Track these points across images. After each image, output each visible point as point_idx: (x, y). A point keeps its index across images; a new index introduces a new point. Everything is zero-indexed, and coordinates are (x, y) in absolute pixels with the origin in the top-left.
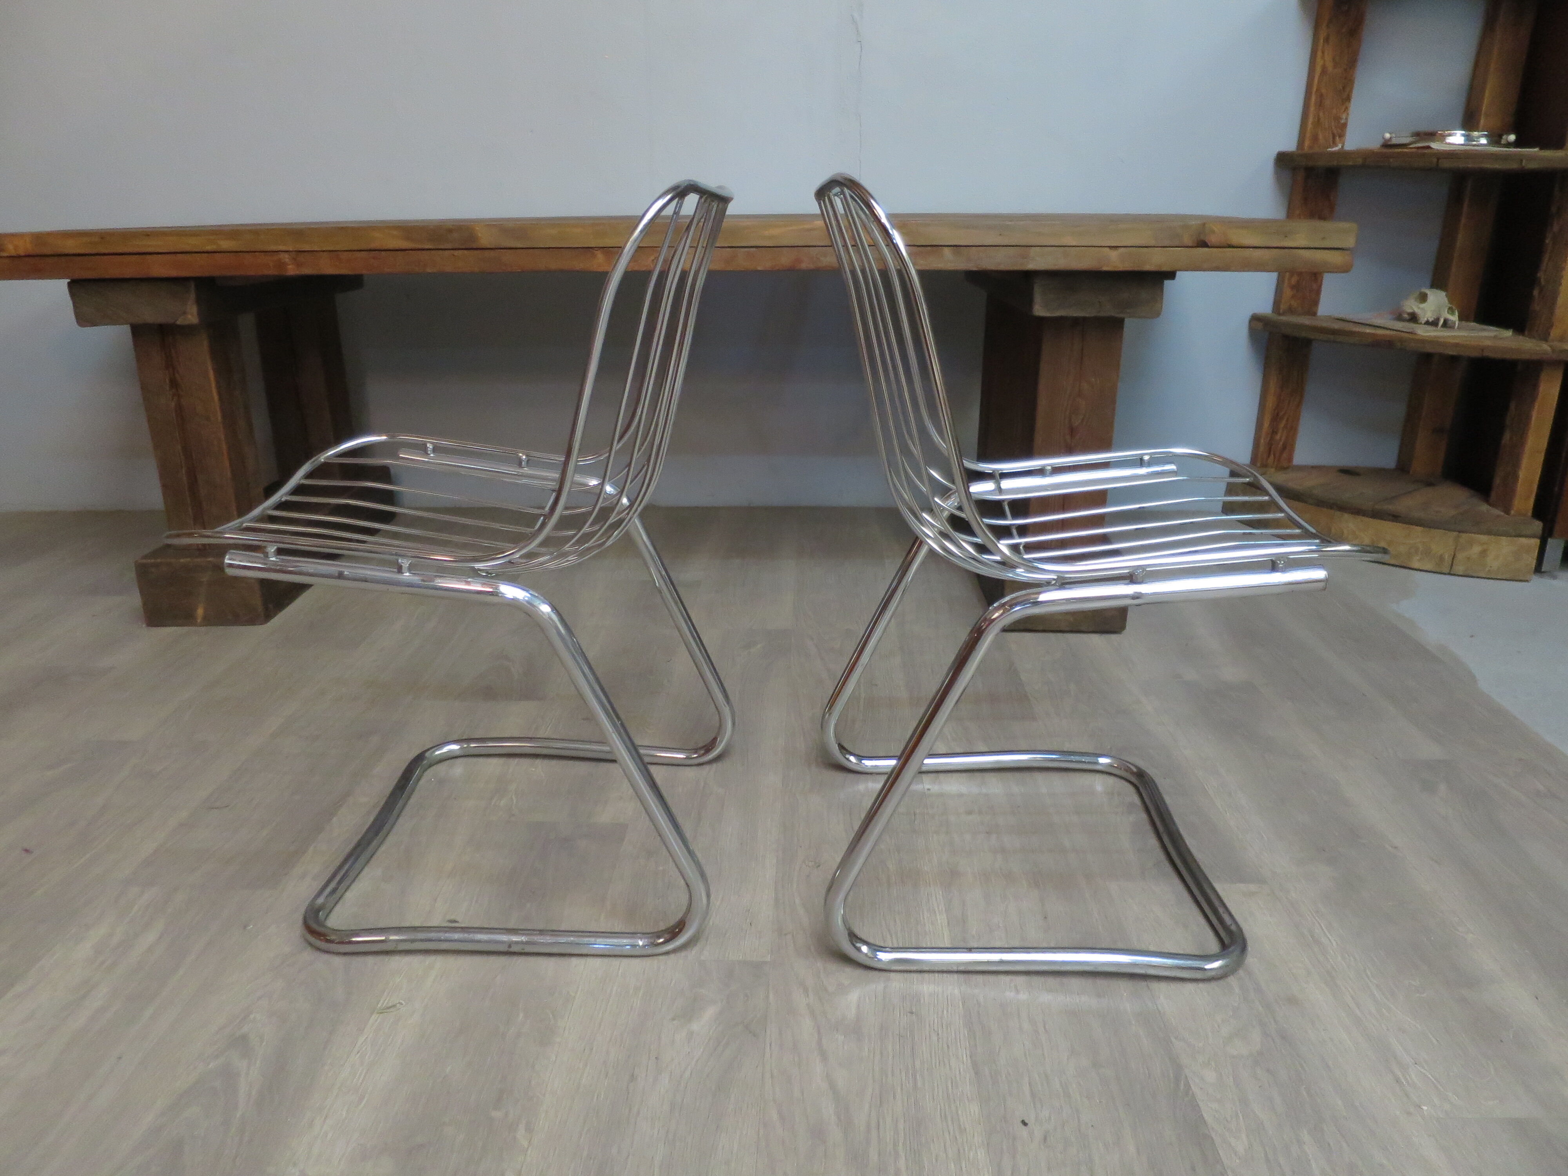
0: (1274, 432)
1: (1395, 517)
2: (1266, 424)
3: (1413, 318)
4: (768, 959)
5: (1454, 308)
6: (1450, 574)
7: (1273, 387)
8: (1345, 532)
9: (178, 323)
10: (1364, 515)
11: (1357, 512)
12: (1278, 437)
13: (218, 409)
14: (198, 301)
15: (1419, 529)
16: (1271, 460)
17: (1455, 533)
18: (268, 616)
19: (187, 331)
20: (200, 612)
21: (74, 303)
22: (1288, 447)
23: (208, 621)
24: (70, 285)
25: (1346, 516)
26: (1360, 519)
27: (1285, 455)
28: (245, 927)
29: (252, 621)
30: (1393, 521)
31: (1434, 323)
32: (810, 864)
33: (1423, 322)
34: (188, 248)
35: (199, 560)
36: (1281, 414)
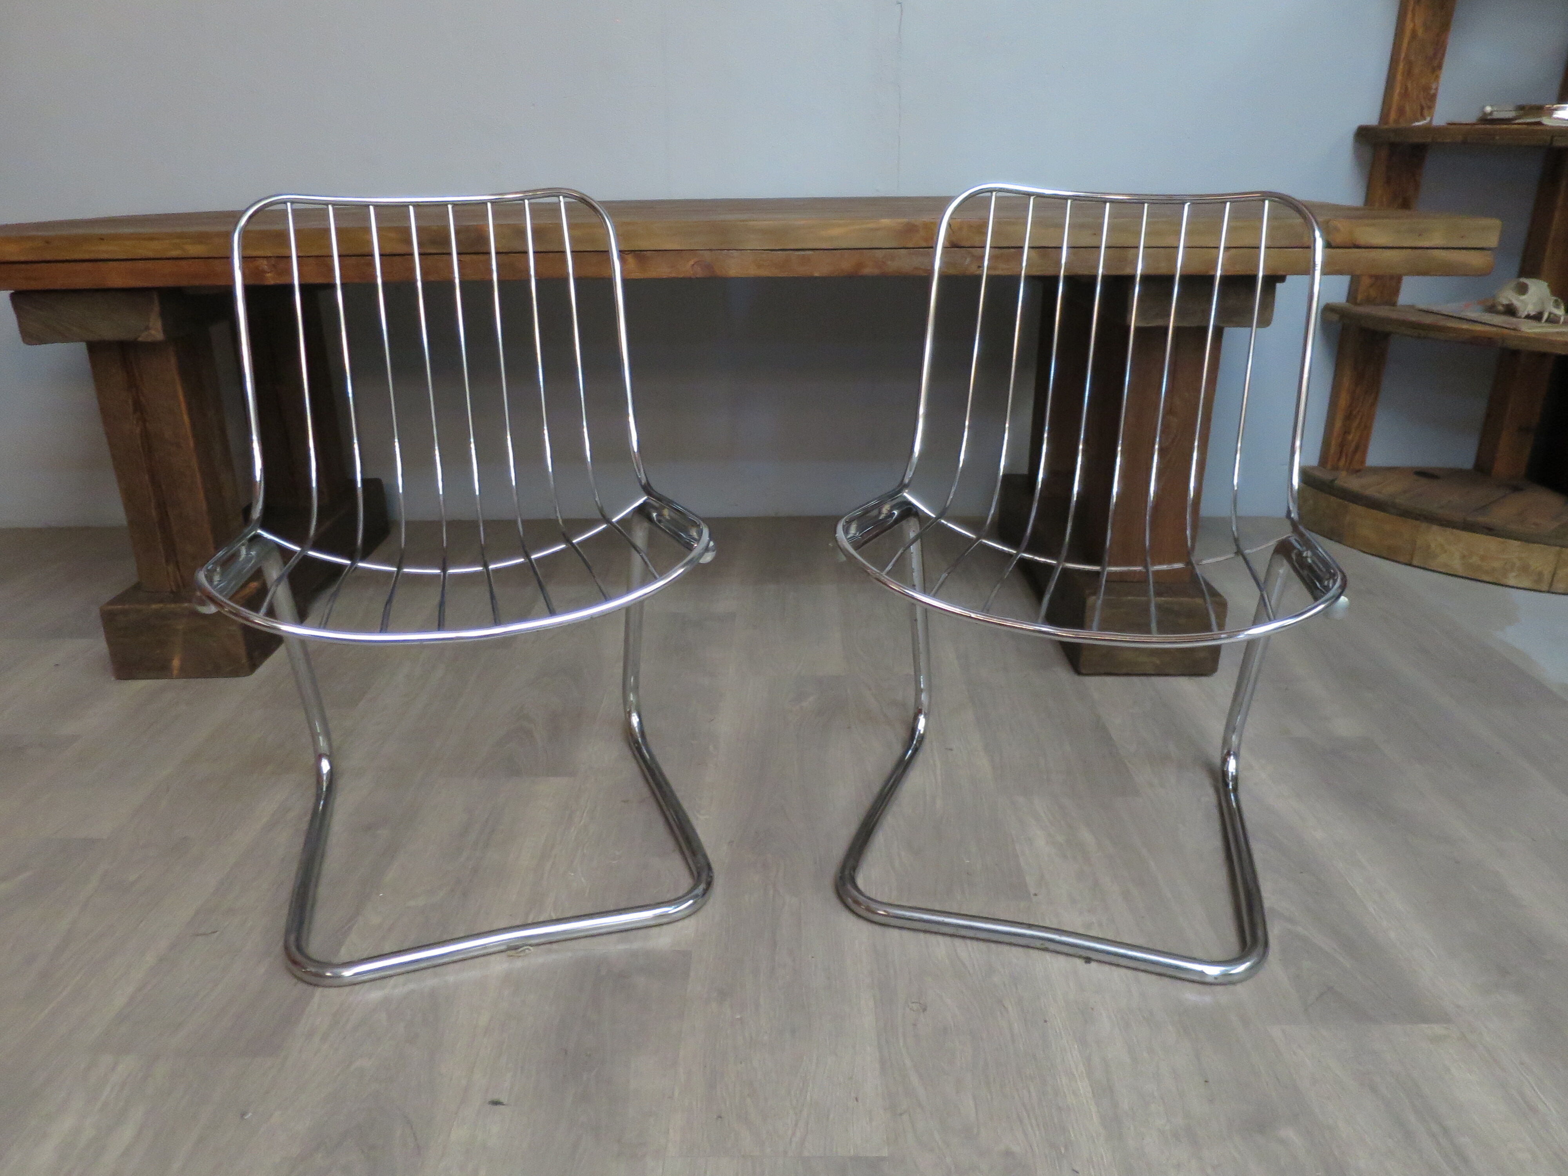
0: (1346, 432)
1: (1489, 531)
2: (1338, 424)
3: (1511, 311)
4: (885, 1153)
5: (1559, 300)
6: (1548, 592)
7: (1347, 382)
8: (1433, 545)
9: (140, 339)
10: (1454, 527)
11: (1446, 523)
12: (1350, 437)
13: (190, 434)
14: (163, 315)
15: (1516, 543)
16: (1342, 463)
17: (1558, 548)
18: (253, 666)
19: (152, 347)
20: (176, 663)
21: (19, 317)
22: (1361, 447)
23: (186, 673)
24: (13, 297)
25: (1435, 528)
26: (1449, 531)
27: (1357, 457)
28: (243, 1115)
29: (236, 673)
30: (1487, 534)
31: (1538, 317)
32: (915, 1006)
33: (1523, 316)
34: (151, 254)
35: (173, 606)
36: (1354, 413)
